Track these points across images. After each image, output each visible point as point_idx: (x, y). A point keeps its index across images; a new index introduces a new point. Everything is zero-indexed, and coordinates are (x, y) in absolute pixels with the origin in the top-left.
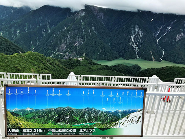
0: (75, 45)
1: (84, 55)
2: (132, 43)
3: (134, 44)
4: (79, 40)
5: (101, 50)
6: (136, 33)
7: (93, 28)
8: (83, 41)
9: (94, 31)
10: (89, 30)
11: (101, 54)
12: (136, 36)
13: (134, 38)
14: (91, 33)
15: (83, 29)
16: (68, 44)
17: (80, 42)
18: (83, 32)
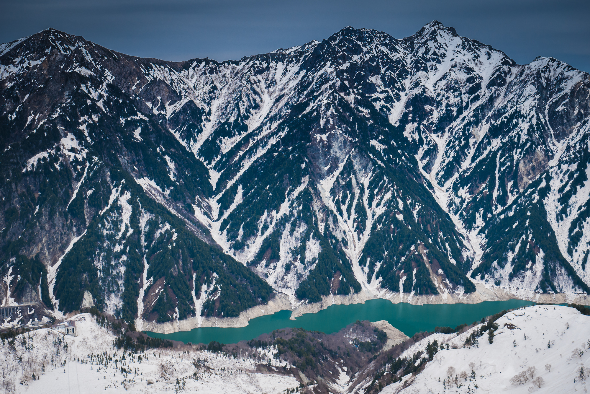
0: (33, 255)
1: (88, 300)
3: (336, 221)
4: (53, 226)
5: (178, 267)
6: (337, 167)
7: (123, 160)
8: (74, 229)
9: (132, 174)
10: (104, 172)
11: (179, 289)
12: (343, 183)
13: (333, 192)
14: (112, 182)
15: (70, 171)
17: (62, 238)
18: (70, 183)
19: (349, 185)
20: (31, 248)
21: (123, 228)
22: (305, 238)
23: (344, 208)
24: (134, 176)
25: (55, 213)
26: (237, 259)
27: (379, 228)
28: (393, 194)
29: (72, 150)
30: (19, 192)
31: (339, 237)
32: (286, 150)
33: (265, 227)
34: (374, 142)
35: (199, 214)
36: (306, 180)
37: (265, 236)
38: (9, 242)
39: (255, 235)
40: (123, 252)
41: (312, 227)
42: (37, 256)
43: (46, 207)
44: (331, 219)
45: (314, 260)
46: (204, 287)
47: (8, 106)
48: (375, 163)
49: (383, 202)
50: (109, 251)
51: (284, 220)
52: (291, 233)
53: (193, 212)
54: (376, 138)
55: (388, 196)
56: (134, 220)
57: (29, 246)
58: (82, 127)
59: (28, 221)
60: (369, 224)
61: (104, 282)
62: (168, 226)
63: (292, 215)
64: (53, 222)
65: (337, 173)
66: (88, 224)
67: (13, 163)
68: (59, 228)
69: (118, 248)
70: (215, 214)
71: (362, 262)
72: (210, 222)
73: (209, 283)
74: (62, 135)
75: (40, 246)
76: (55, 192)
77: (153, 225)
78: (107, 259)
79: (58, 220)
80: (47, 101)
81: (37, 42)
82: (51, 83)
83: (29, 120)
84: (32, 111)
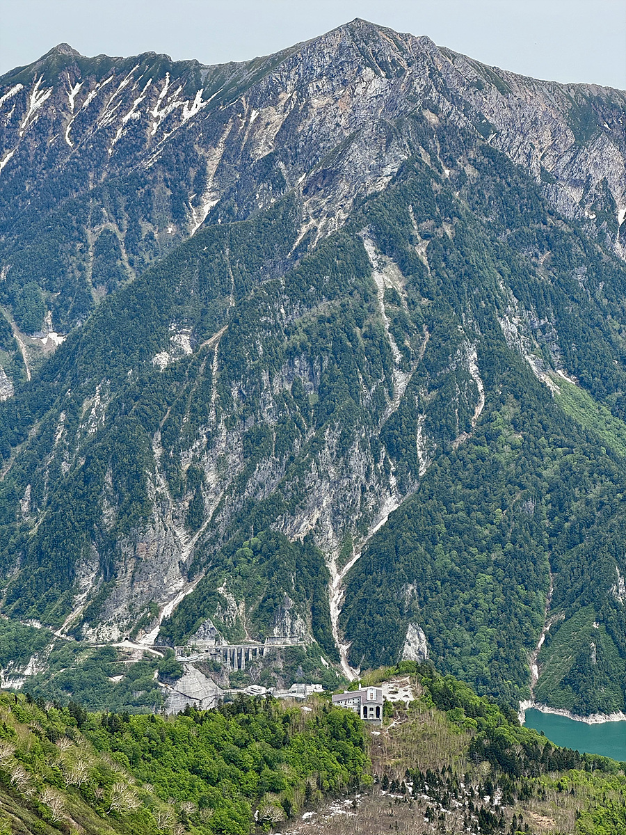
0: (302, 536)
1: (414, 645)
7: (509, 326)
8: (393, 481)
9: (527, 357)
10: (464, 352)
14: (482, 378)
15: (389, 347)
16: (218, 519)
17: (363, 499)
18: (388, 373)
20: (298, 518)
24: (531, 362)
25: (352, 441)
30: (276, 391)
38: (252, 504)
40: (500, 539)
42: (310, 537)
43: (333, 428)
57: (293, 513)
58: (421, 250)
59: (292, 459)
64: (346, 463)
66: (422, 471)
67: (266, 326)
74: (375, 264)
75: (317, 515)
76: (354, 393)
79: (358, 460)
80: (344, 187)
81: (330, 52)
82: (355, 146)
83: (304, 230)
84: (311, 211)
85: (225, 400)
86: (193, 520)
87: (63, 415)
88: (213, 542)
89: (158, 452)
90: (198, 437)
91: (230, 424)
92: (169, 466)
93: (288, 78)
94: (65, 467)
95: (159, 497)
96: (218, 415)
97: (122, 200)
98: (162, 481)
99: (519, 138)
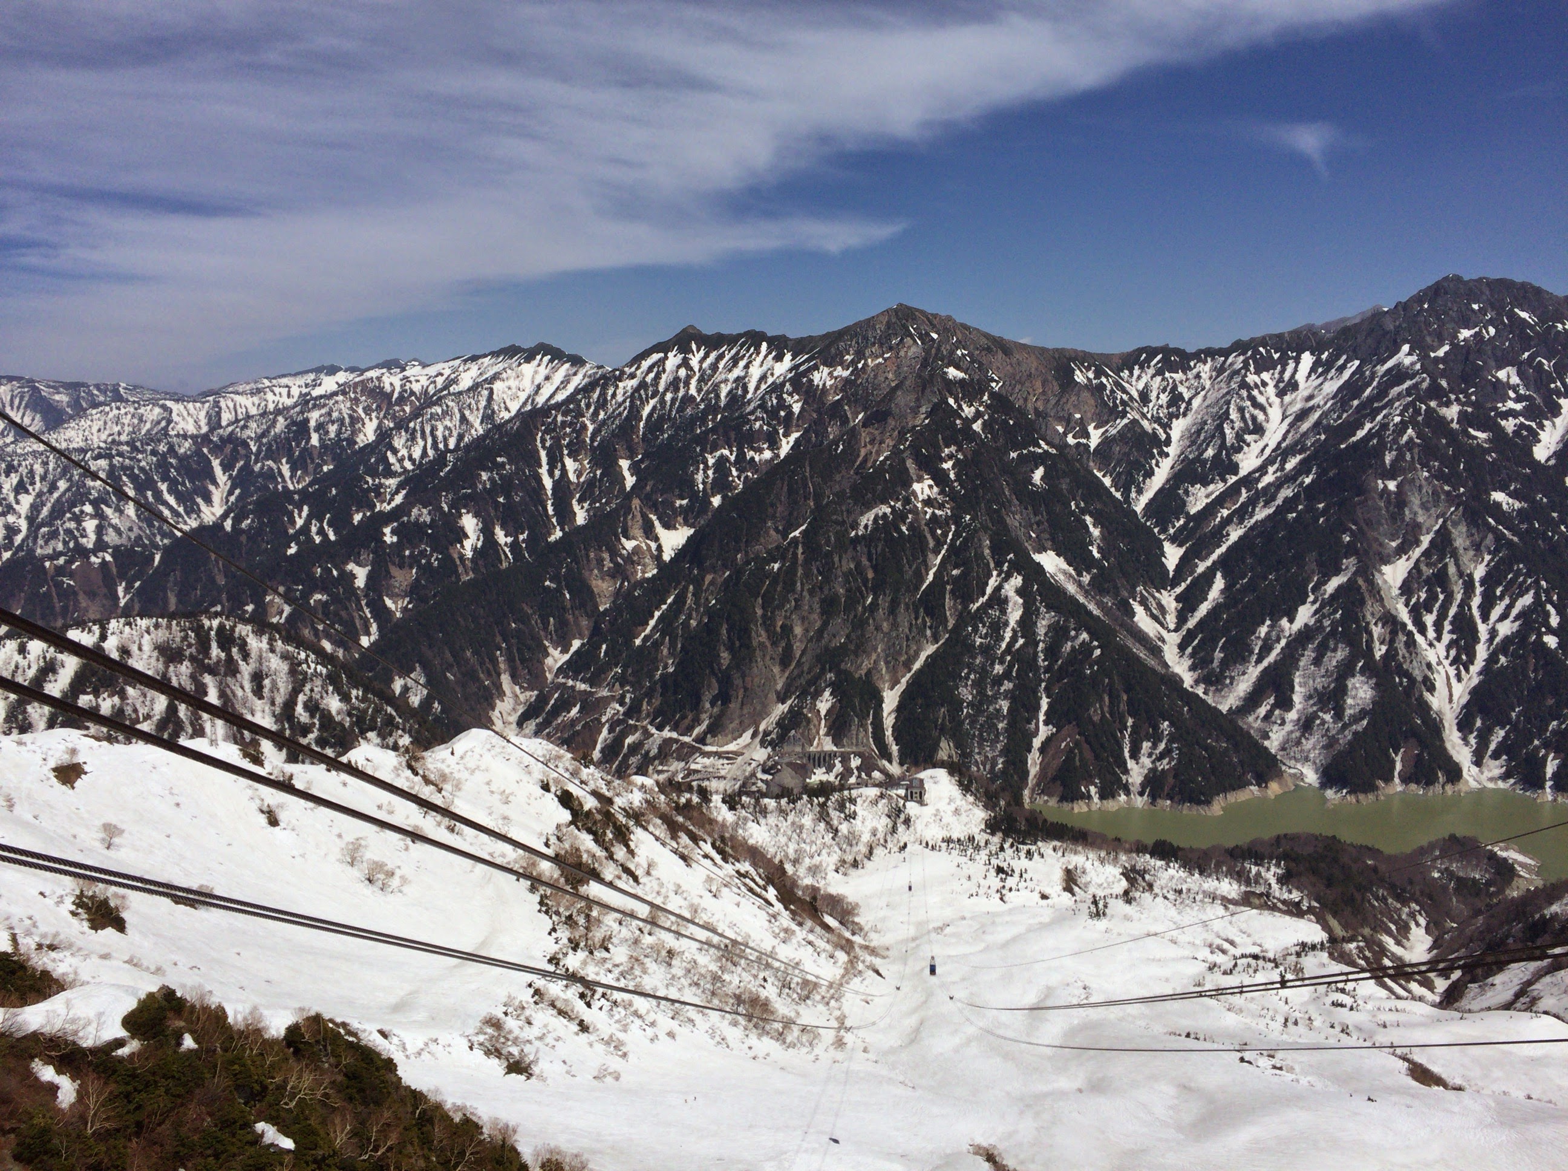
0: (863, 672)
1: (945, 750)
2: (1394, 633)
3: (1411, 643)
4: (895, 625)
5: (1101, 708)
6: (1418, 543)
7: (1014, 521)
8: (928, 632)
9: (1026, 544)
10: (980, 540)
11: (1102, 746)
12: (1427, 571)
13: (1406, 589)
14: (993, 558)
15: (925, 537)
16: (804, 660)
17: (907, 646)
18: (925, 556)
19: (1441, 579)
20: (860, 659)
21: (1008, 635)
22: (1345, 671)
23: (1429, 619)
24: (1029, 548)
25: (899, 604)
26: (1209, 700)
27: (1503, 660)
28: (1537, 596)
29: (928, 502)
30: (844, 569)
31: (1418, 675)
32: (1311, 508)
33: (1266, 648)
34: (1498, 496)
35: (1142, 619)
36: (1350, 564)
37: (1265, 663)
38: (827, 649)
39: (1245, 660)
40: (1007, 675)
41: (1360, 650)
42: (869, 673)
43: (885, 595)
44: (1402, 638)
45: (1363, 714)
46: (1146, 745)
47: (833, 431)
48: (1499, 537)
49: (1515, 612)
50: (984, 672)
51: (1305, 636)
52: (1317, 662)
53: (1133, 614)
54: (1503, 488)
55: (1527, 600)
56: (1026, 624)
57: (857, 656)
58: (948, 465)
59: (855, 616)
60: (1482, 652)
61: (973, 723)
62: (1084, 636)
63: (1319, 627)
64: (895, 620)
65: (1417, 553)
66: (950, 625)
67: (837, 522)
68: (904, 628)
69: (998, 669)
70: (1171, 620)
71: (1464, 725)
72: (1164, 633)
73: (1156, 739)
74: (914, 477)
76: (900, 571)
77: (1058, 633)
78: (979, 685)
79: (904, 618)
80: (891, 422)
81: (880, 327)
82: (899, 393)
83: (863, 452)
84: (868, 440)
85: (807, 575)
86: (785, 662)
87: (691, 587)
88: (799, 676)
89: (759, 612)
90: (789, 602)
91: (811, 592)
92: (768, 622)
93: (850, 346)
94: (693, 623)
95: (762, 645)
96: (802, 584)
97: (732, 435)
98: (763, 633)
99: (1018, 387)
